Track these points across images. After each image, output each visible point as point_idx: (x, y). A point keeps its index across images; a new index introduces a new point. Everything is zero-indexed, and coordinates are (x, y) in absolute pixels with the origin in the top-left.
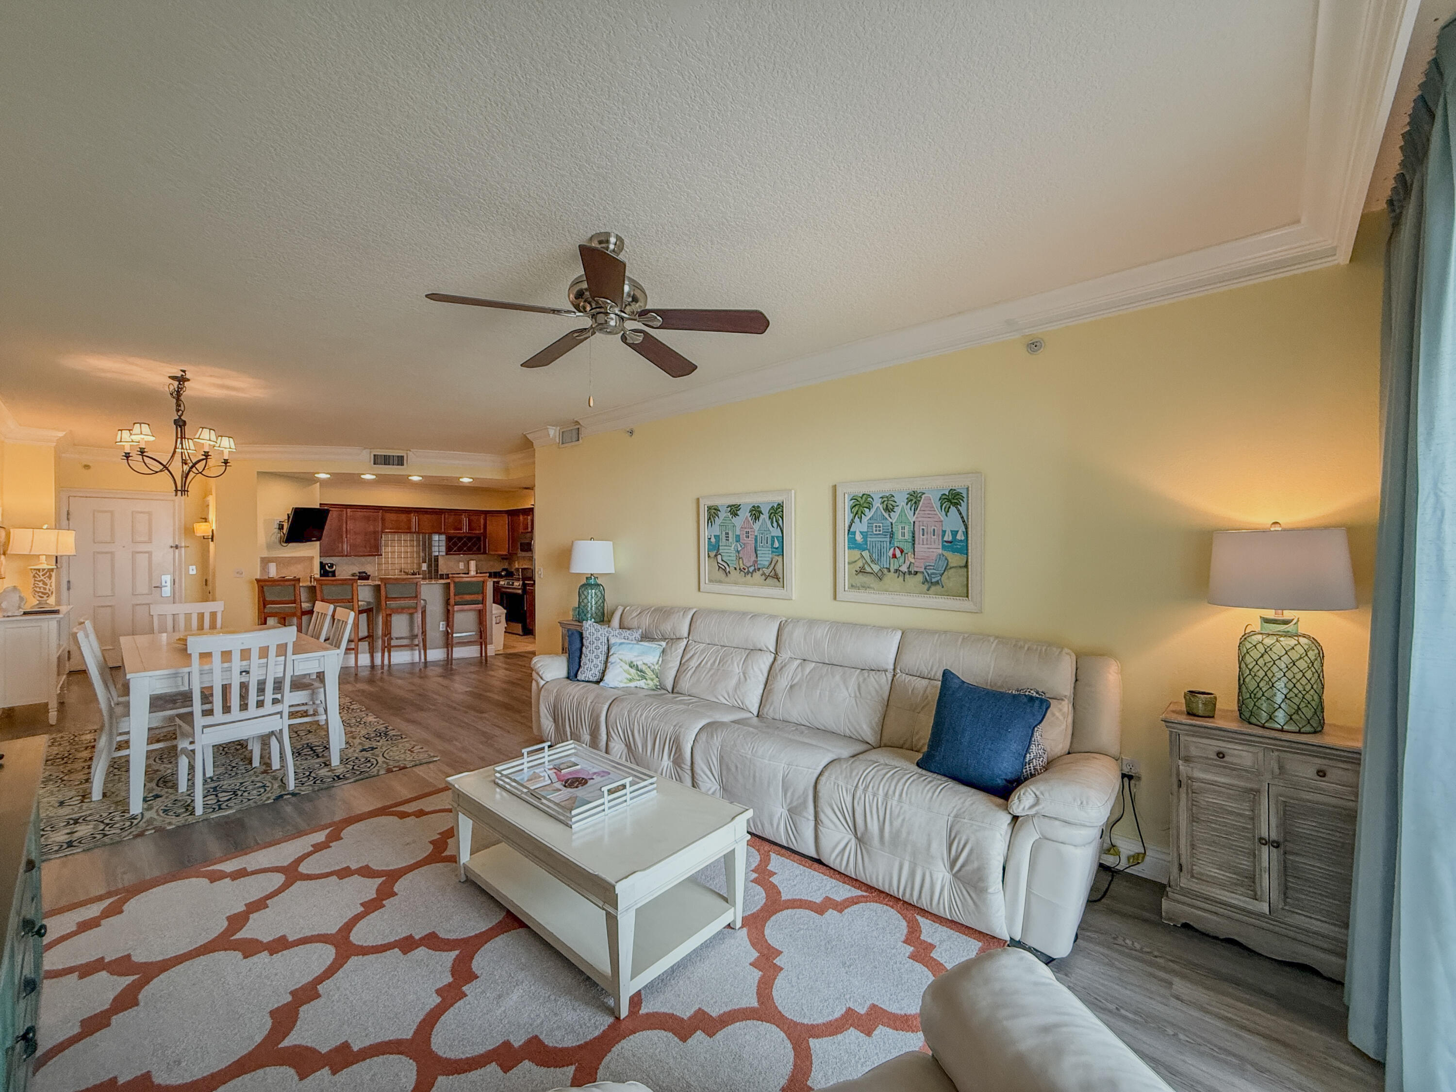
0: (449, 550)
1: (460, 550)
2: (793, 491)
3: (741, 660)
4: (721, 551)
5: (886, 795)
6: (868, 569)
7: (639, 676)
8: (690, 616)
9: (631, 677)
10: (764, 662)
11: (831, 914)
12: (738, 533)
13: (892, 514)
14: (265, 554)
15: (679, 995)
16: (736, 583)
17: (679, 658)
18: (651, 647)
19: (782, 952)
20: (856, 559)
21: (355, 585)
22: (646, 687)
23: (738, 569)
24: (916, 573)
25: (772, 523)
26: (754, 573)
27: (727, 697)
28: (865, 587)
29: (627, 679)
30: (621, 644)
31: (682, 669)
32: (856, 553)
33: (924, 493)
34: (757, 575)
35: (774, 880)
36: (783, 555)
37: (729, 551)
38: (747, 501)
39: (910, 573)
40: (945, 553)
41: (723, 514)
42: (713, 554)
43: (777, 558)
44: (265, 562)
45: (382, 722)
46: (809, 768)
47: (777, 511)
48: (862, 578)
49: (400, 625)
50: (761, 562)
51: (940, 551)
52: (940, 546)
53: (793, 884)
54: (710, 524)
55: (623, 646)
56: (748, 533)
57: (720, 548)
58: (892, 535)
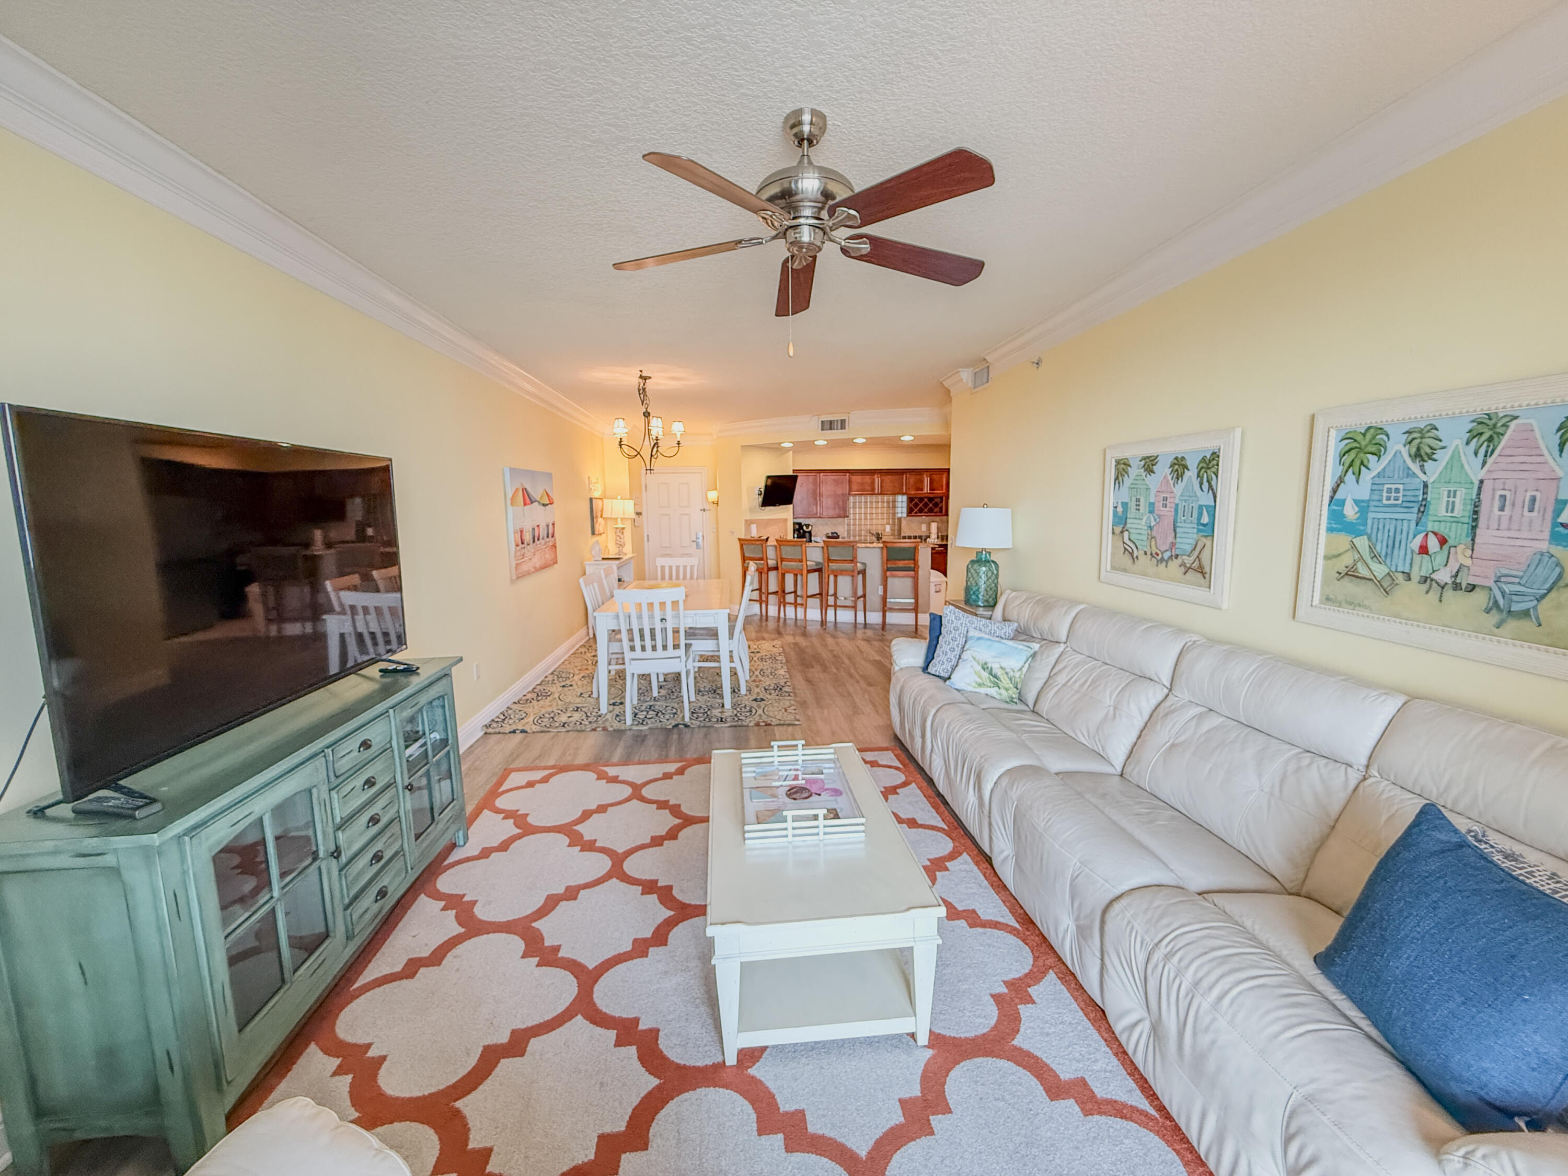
0: (910, 512)
1: (921, 511)
2: (1238, 433)
3: (1117, 687)
4: (1128, 526)
5: (1196, 984)
6: (1363, 571)
7: (991, 681)
8: (1073, 614)
9: (981, 681)
10: (1150, 697)
11: (1070, 1106)
12: (1152, 500)
13: (1429, 465)
14: (749, 517)
15: (796, 1079)
16: (1144, 574)
17: (1050, 667)
18: (1017, 648)
19: (950, 1112)
20: (1342, 550)
21: (804, 546)
22: (998, 697)
23: (1149, 553)
24: (1472, 588)
25: (1201, 484)
26: (1170, 562)
27: (1086, 734)
28: (1353, 604)
29: (976, 683)
30: (979, 639)
31: (1051, 681)
32: (1343, 539)
33: (1516, 418)
34: (1174, 564)
35: (1025, 1010)
36: (1213, 536)
37: (1138, 525)
38: (1167, 451)
39: (1457, 586)
40: (1557, 551)
41: (1136, 470)
42: (1118, 530)
43: (1204, 540)
44: (749, 523)
45: (787, 677)
46: (1106, 881)
47: (1210, 464)
48: (1350, 587)
49: (844, 585)
50: (1181, 546)
51: (1544, 546)
52: (1546, 535)
53: (1046, 1030)
54: (1117, 485)
55: (981, 642)
56: (1165, 499)
57: (1128, 521)
58: (1423, 508)
